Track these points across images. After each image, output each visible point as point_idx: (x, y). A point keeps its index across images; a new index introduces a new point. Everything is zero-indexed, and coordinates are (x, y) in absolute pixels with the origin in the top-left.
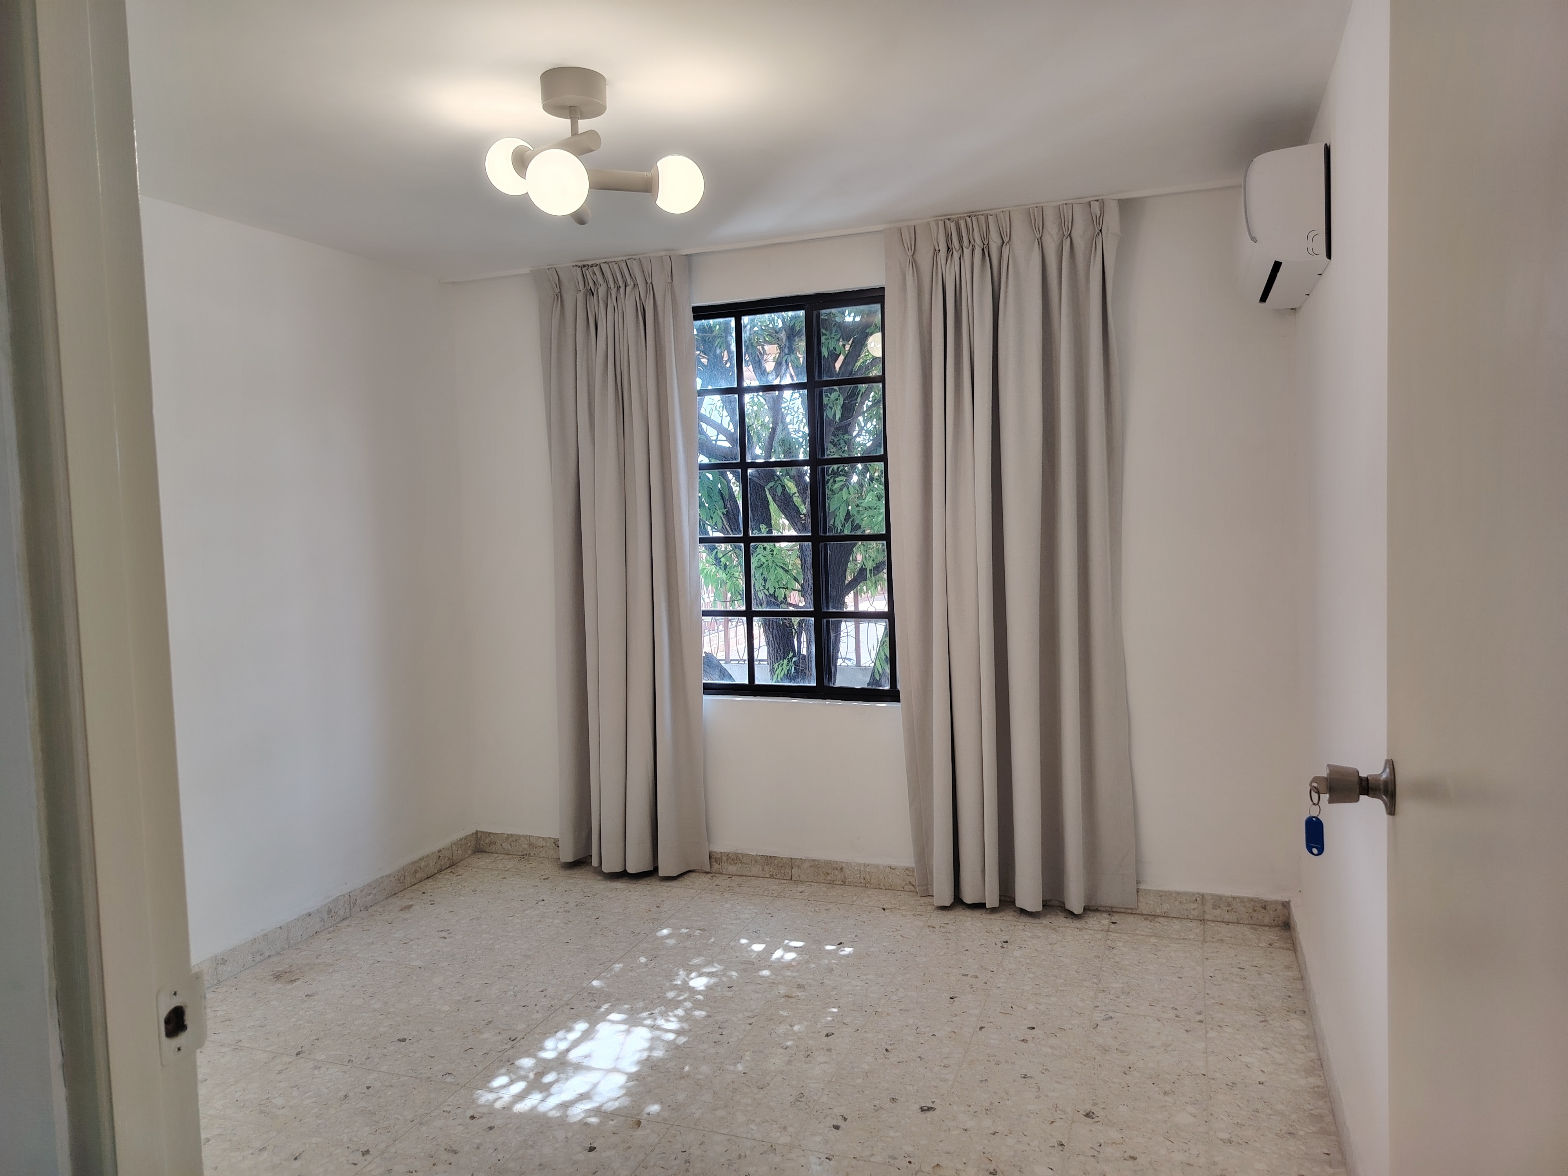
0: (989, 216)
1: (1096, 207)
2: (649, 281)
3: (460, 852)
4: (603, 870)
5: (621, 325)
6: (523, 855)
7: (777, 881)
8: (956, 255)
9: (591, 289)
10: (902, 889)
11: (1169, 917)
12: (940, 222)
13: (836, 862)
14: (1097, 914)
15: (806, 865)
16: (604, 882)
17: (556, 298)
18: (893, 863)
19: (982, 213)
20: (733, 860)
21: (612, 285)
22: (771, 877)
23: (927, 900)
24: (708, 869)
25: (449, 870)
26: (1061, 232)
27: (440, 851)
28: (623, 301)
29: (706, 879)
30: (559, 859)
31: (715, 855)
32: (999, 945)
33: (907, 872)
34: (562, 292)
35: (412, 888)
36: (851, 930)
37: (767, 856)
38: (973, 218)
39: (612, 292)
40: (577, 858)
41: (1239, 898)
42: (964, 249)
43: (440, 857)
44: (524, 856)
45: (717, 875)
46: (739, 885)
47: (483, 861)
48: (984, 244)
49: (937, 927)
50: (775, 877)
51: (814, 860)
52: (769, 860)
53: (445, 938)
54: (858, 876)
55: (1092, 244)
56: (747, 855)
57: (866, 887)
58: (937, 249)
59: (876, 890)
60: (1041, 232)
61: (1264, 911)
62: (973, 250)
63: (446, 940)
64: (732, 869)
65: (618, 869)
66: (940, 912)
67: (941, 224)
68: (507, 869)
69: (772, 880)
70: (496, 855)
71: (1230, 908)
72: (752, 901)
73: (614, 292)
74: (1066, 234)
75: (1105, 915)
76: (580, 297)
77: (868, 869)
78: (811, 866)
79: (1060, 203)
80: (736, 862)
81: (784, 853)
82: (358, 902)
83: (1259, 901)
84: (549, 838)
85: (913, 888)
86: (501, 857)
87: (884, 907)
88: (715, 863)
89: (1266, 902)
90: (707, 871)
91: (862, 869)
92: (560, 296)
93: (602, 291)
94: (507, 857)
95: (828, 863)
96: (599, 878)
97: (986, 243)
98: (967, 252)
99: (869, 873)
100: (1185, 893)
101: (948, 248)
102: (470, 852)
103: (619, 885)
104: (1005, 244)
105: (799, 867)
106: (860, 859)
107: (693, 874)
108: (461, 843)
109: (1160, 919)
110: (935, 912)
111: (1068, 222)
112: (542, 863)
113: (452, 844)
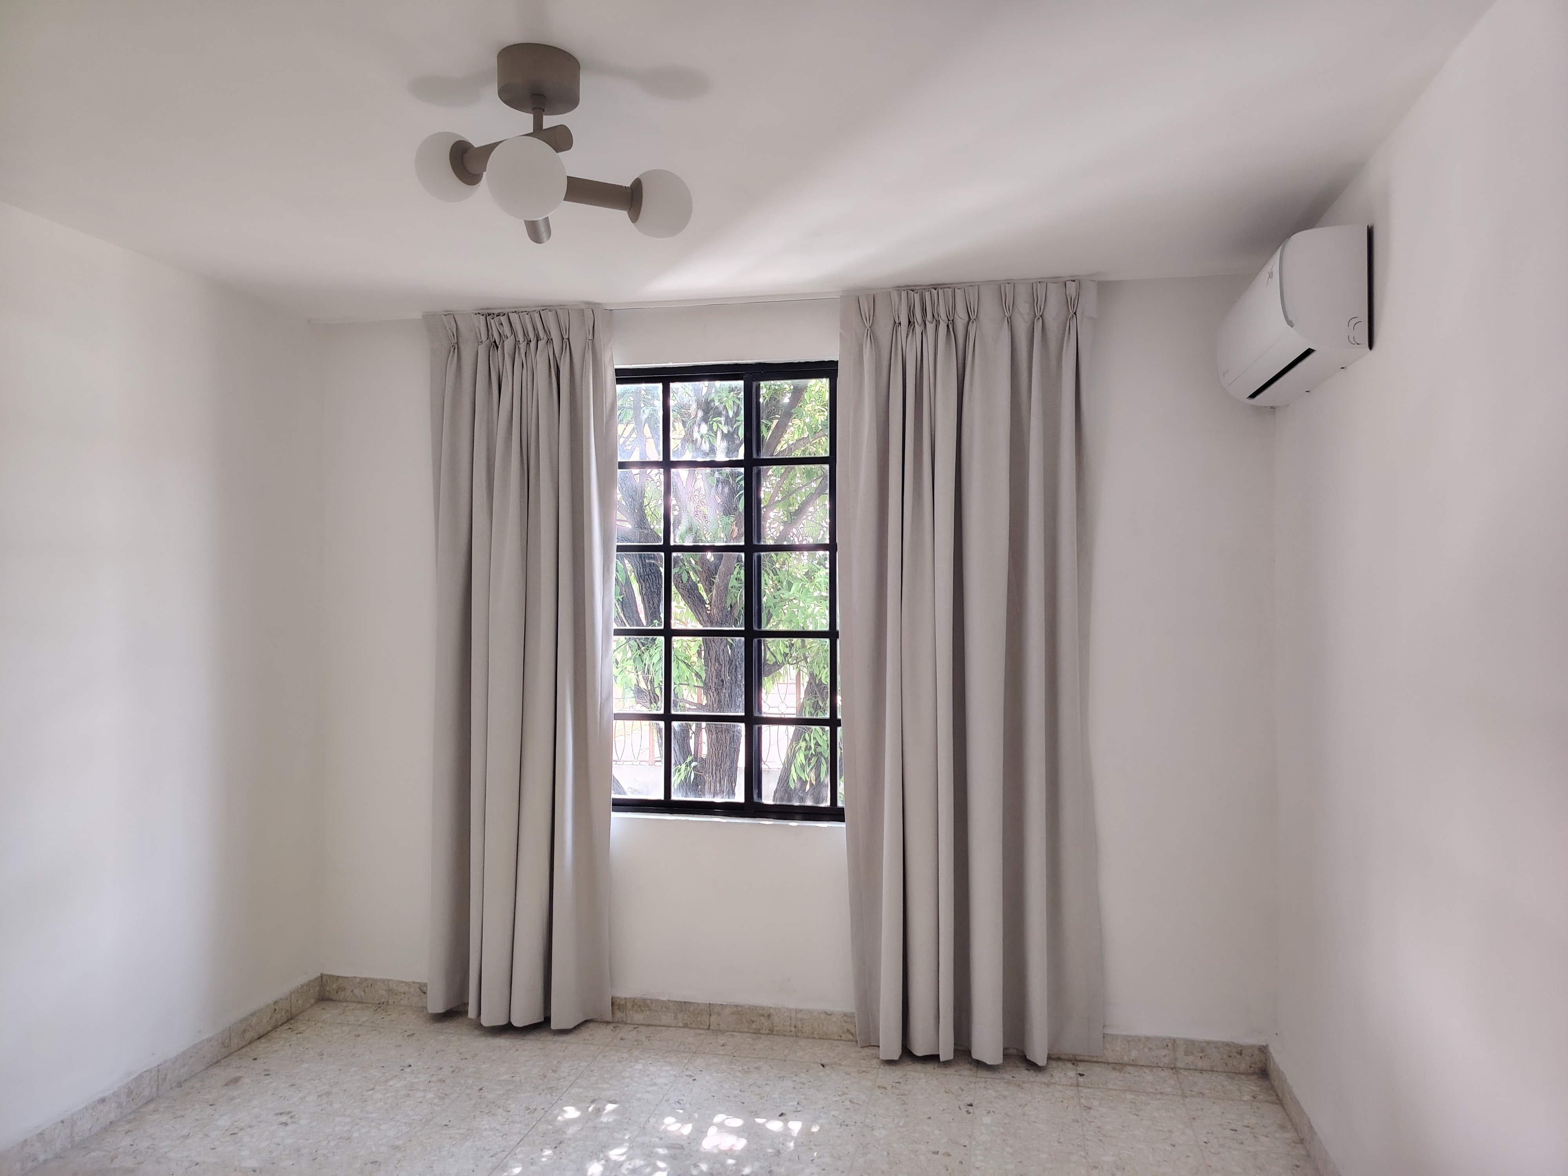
0: (956, 289)
1: (1072, 288)
2: (566, 337)
3: (300, 1002)
4: (482, 1023)
5: (530, 383)
6: (380, 1004)
7: (692, 1031)
8: (918, 329)
9: (495, 342)
10: (839, 1038)
11: (1137, 1066)
12: (902, 292)
13: (763, 1008)
14: (1060, 1063)
15: (727, 1011)
16: (483, 1038)
17: (452, 349)
18: (830, 1008)
19: (949, 286)
20: (640, 1006)
21: (521, 337)
22: (685, 1026)
23: (869, 1051)
24: (609, 1018)
25: (286, 1026)
26: (1032, 313)
27: (276, 1003)
28: (533, 357)
29: (607, 1030)
30: (426, 1008)
31: (619, 1001)
32: (964, 1109)
33: (845, 1018)
34: (460, 343)
35: (239, 1052)
36: (791, 1096)
37: (681, 1002)
38: (939, 290)
39: (520, 346)
40: (449, 1008)
41: (1213, 1042)
42: (927, 322)
43: (275, 1010)
44: (381, 1006)
45: (619, 1025)
46: (648, 1038)
47: (329, 1013)
48: (949, 320)
49: (889, 1087)
50: (690, 1026)
51: (736, 1006)
52: (683, 1006)
53: (286, 1124)
54: (789, 1023)
55: (1065, 329)
56: (657, 1001)
57: (797, 1036)
58: (897, 322)
59: (809, 1040)
60: (1011, 311)
61: (1239, 1056)
62: (937, 325)
63: (288, 1128)
64: (638, 1017)
65: (502, 1022)
66: (887, 1067)
67: (904, 294)
68: (359, 1023)
69: (687, 1029)
70: (345, 1004)
71: (1204, 1054)
72: (668, 1060)
73: (523, 346)
74: (1038, 315)
75: (1069, 1065)
76: (482, 350)
77: (799, 1016)
78: (733, 1013)
79: (1033, 281)
80: (643, 1008)
81: (700, 996)
82: (169, 1076)
83: (1236, 1046)
84: (414, 983)
85: (851, 1037)
86: (352, 1006)
87: (823, 1062)
88: (617, 1011)
89: (1241, 1046)
90: (609, 1020)
91: (793, 1015)
92: (456, 347)
93: (509, 344)
94: (359, 1006)
95: (753, 1009)
96: (477, 1032)
97: (951, 319)
98: (930, 327)
99: (801, 1020)
100: (1156, 1038)
101: (910, 322)
102: (312, 1001)
103: (503, 1042)
104: (971, 321)
105: (719, 1014)
106: (791, 1004)
107: (591, 1025)
108: (301, 991)
109: (1129, 1068)
110: (882, 1066)
111: (1041, 301)
112: (403, 1014)
113: (292, 993)
